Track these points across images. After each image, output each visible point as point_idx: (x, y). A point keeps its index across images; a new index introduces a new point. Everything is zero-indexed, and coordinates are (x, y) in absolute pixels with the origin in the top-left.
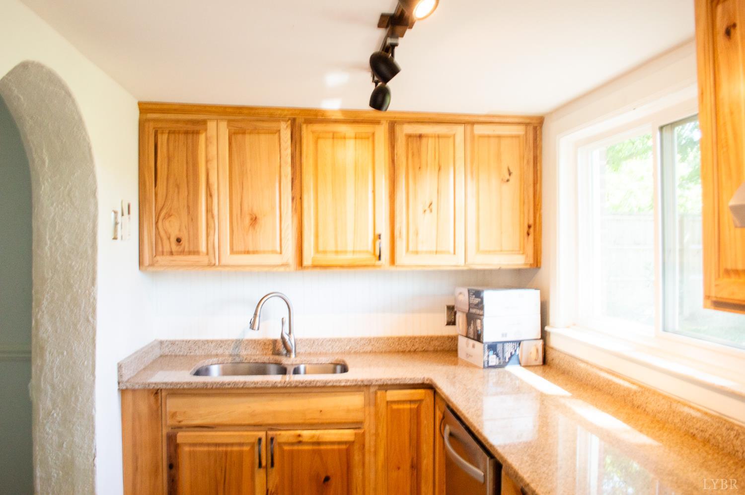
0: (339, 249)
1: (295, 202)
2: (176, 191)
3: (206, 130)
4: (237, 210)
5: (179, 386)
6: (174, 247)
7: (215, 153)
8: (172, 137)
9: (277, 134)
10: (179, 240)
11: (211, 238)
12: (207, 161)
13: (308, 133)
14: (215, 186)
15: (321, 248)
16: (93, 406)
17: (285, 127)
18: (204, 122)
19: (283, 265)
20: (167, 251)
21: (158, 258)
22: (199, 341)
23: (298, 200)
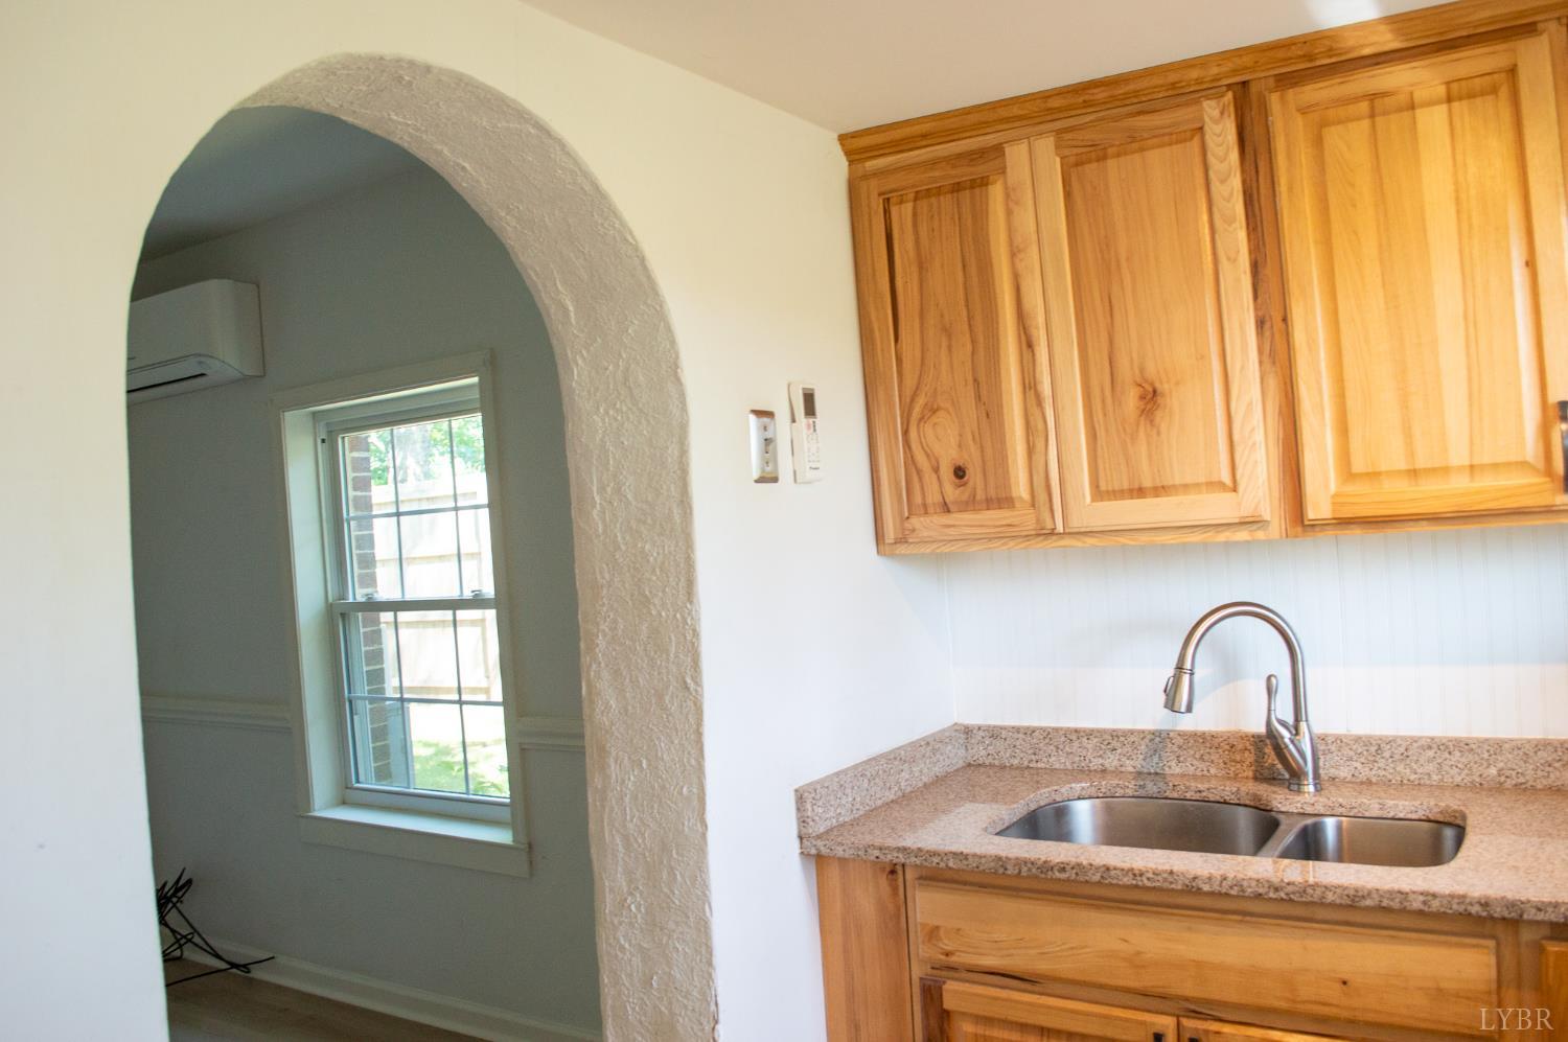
0: (1421, 462)
1: (1267, 334)
2: (944, 344)
3: (1003, 171)
4: (1100, 376)
5: (936, 860)
6: (951, 492)
7: (1032, 227)
8: (923, 204)
9: (1196, 140)
10: (959, 472)
11: (1038, 459)
12: (1014, 253)
13: (1286, 118)
14: (1041, 319)
15: (1358, 466)
16: (705, 898)
17: (1216, 113)
18: (998, 150)
19: (1243, 523)
20: (934, 504)
21: (915, 522)
22: (1056, 730)
23: (1274, 324)
